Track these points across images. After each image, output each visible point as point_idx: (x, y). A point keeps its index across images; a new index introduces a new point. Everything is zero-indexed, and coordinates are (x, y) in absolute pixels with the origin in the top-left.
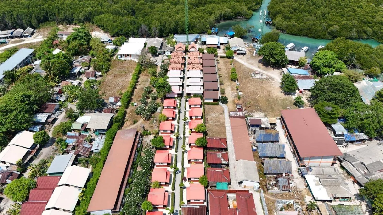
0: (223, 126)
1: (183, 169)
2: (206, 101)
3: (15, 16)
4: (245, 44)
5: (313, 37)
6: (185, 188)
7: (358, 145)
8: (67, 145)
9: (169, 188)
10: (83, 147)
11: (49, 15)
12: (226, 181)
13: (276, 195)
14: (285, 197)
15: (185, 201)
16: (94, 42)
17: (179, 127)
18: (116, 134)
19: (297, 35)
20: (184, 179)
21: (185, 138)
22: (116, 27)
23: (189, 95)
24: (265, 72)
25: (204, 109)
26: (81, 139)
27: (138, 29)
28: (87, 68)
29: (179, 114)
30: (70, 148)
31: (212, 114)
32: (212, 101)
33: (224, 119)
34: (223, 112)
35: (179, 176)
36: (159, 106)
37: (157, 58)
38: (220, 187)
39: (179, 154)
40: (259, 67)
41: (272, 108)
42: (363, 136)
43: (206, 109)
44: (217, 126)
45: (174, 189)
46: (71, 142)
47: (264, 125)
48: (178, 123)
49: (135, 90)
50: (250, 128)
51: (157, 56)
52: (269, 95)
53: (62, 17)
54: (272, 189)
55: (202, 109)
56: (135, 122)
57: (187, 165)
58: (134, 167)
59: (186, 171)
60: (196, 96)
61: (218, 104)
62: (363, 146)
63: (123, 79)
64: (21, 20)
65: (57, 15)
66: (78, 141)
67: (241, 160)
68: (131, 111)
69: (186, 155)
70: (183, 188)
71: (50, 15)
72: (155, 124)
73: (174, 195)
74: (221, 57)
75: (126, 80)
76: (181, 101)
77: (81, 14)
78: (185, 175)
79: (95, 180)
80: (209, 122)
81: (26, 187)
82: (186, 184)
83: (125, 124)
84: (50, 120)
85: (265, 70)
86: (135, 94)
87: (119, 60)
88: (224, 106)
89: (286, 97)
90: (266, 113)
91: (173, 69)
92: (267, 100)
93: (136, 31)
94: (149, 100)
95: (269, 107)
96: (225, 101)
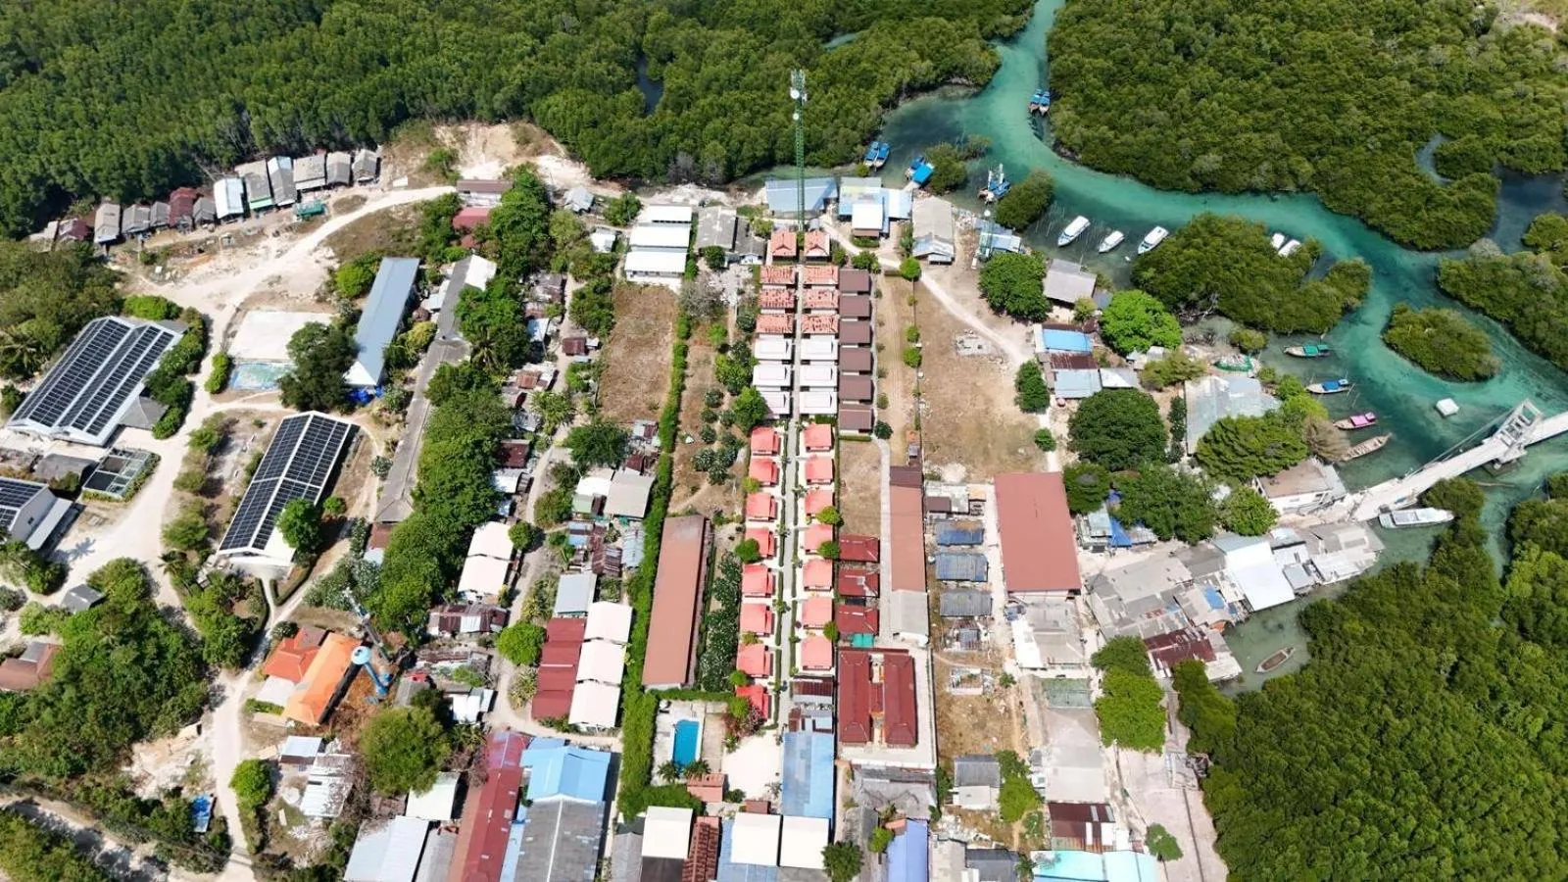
0: (876, 498)
1: (795, 603)
2: (843, 433)
3: (325, 118)
4: (956, 216)
5: (1150, 183)
6: (798, 640)
7: (1137, 551)
8: (573, 551)
9: (770, 641)
10: (608, 557)
11: (407, 98)
12: (869, 631)
13: (956, 657)
14: (969, 659)
15: (799, 665)
16: (561, 228)
17: (784, 502)
18: (662, 524)
19: (1108, 172)
20: (796, 624)
21: (796, 532)
22: (605, 154)
23: (804, 416)
24: (990, 333)
25: (838, 455)
26: (597, 537)
27: (666, 162)
28: (558, 319)
29: (784, 466)
30: (580, 556)
31: (855, 468)
32: (856, 433)
33: (879, 482)
34: (879, 462)
35: (787, 617)
36: (742, 445)
37: (724, 275)
38: (859, 641)
39: (787, 570)
40: (979, 314)
41: (986, 452)
42: (1148, 535)
43: (842, 454)
44: (863, 499)
45: (778, 642)
46: (580, 542)
47: (958, 505)
48: (784, 493)
49: (684, 394)
50: (929, 514)
51: (723, 269)
52: (987, 412)
53: (444, 101)
54: (950, 646)
55: (833, 452)
56: (695, 490)
57: (801, 594)
58: (706, 601)
59: (799, 607)
60: (821, 419)
61: (869, 440)
62: (1145, 555)
63: (651, 357)
64: (341, 128)
65: (430, 97)
66: (592, 541)
67: (900, 591)
68: (683, 458)
69: (799, 571)
70: (794, 641)
71: (413, 98)
72: (735, 495)
73: (779, 653)
74: (890, 274)
75: (659, 359)
76: (787, 429)
77: (499, 96)
78: (799, 618)
79: (643, 625)
80: (846, 491)
81: (532, 642)
82: (800, 633)
83: (675, 495)
84: (523, 486)
85: (991, 326)
86: (684, 405)
87: (629, 283)
88: (881, 443)
89: (1024, 417)
90: (970, 466)
91: (769, 332)
92: (980, 428)
93: (660, 166)
94: (717, 426)
95: (981, 449)
96: (884, 432)
